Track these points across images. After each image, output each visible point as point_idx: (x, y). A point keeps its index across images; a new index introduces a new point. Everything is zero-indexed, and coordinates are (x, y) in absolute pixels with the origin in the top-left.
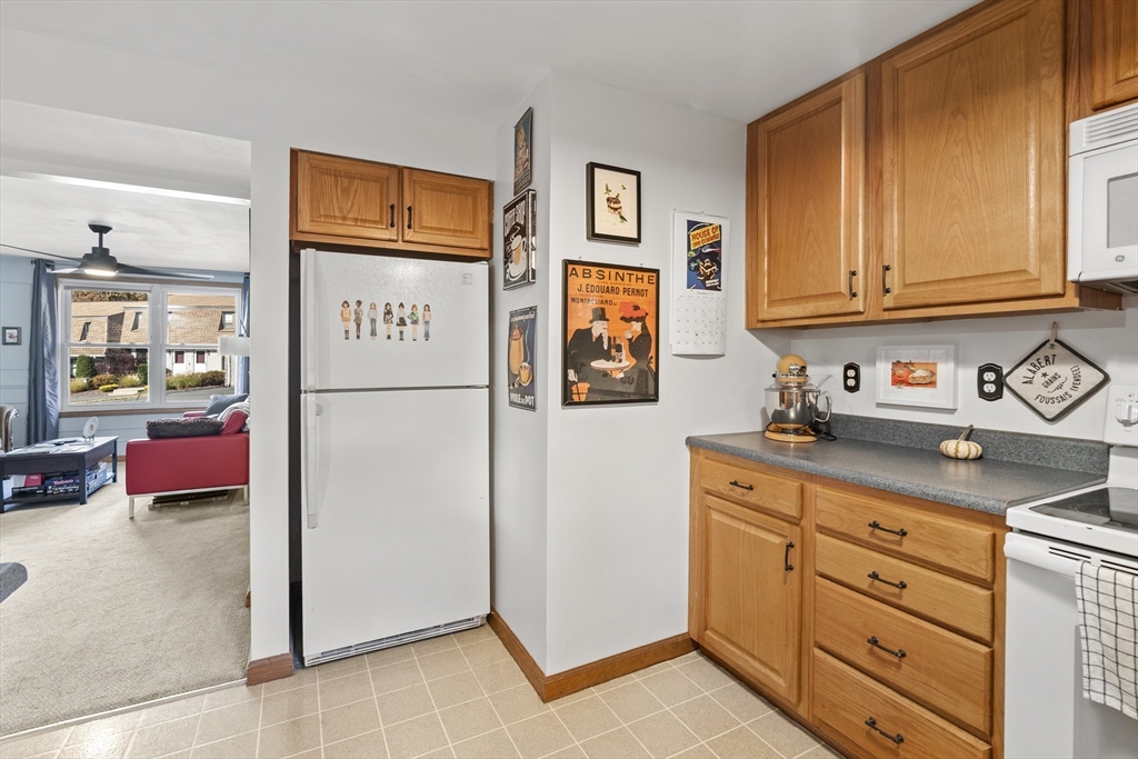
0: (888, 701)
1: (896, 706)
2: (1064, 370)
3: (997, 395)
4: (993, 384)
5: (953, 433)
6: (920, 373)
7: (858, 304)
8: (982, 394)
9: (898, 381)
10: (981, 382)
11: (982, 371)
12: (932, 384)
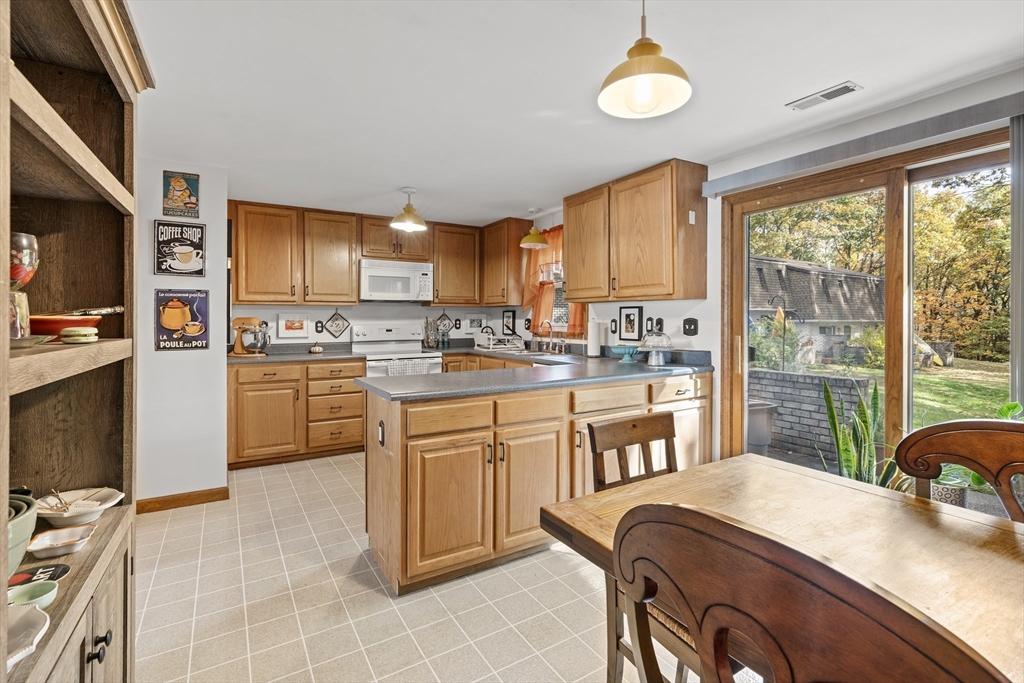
0: (336, 424)
1: (339, 424)
2: (340, 322)
3: (322, 331)
4: (320, 327)
5: (315, 345)
6: (297, 324)
7: (294, 298)
8: (317, 331)
9: (288, 328)
10: (317, 327)
11: (317, 324)
12: (302, 328)
